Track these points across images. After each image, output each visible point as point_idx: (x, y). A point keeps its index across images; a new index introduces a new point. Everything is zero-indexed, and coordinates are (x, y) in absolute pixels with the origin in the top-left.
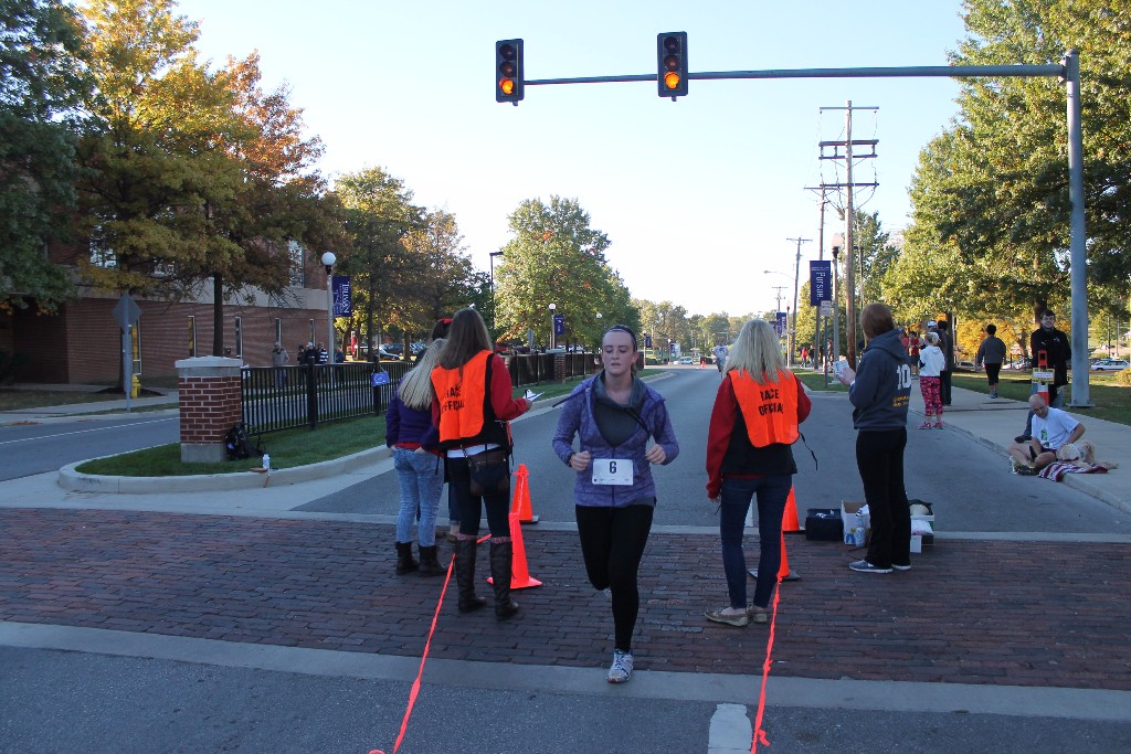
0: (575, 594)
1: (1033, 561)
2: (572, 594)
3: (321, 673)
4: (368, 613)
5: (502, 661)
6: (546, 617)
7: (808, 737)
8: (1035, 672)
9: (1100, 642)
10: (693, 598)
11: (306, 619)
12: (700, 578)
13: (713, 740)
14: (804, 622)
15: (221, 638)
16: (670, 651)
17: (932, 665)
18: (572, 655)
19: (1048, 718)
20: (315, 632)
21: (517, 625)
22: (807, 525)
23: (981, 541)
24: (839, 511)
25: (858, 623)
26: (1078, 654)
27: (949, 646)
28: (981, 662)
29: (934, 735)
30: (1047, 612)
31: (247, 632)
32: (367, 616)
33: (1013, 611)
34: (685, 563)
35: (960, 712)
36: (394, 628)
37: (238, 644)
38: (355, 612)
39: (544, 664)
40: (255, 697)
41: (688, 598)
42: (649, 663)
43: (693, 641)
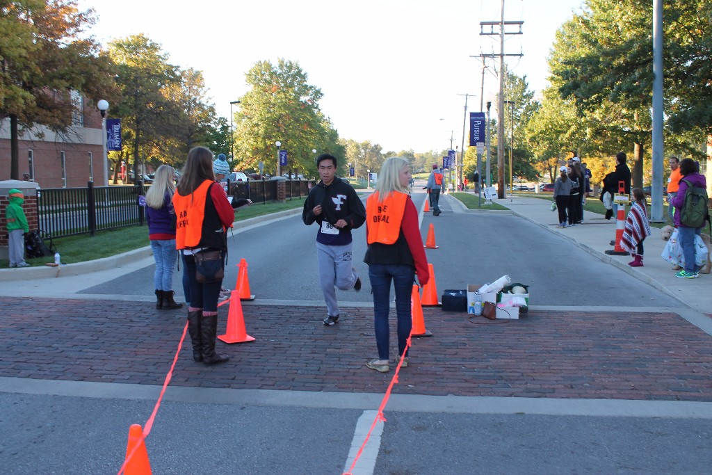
0: (279, 346)
1: (593, 324)
2: (276, 346)
3: (100, 396)
4: (131, 359)
5: (225, 387)
6: (257, 360)
7: (418, 429)
8: (573, 389)
9: (620, 372)
10: (357, 347)
11: (89, 364)
12: (364, 335)
13: (357, 430)
14: (430, 362)
15: (28, 377)
16: (338, 380)
17: (509, 387)
18: (271, 383)
19: (573, 416)
20: (96, 372)
21: (236, 366)
22: (443, 302)
23: (559, 312)
24: (466, 291)
25: (467, 363)
26: (603, 379)
27: (523, 376)
28: (540, 385)
29: (499, 426)
30: (592, 355)
31: (48, 373)
32: (132, 361)
33: (569, 355)
34: (356, 326)
35: (520, 413)
36: (151, 368)
37: (41, 381)
38: (124, 358)
39: (253, 388)
40: (54, 412)
41: (354, 347)
42: (322, 387)
43: (354, 374)
